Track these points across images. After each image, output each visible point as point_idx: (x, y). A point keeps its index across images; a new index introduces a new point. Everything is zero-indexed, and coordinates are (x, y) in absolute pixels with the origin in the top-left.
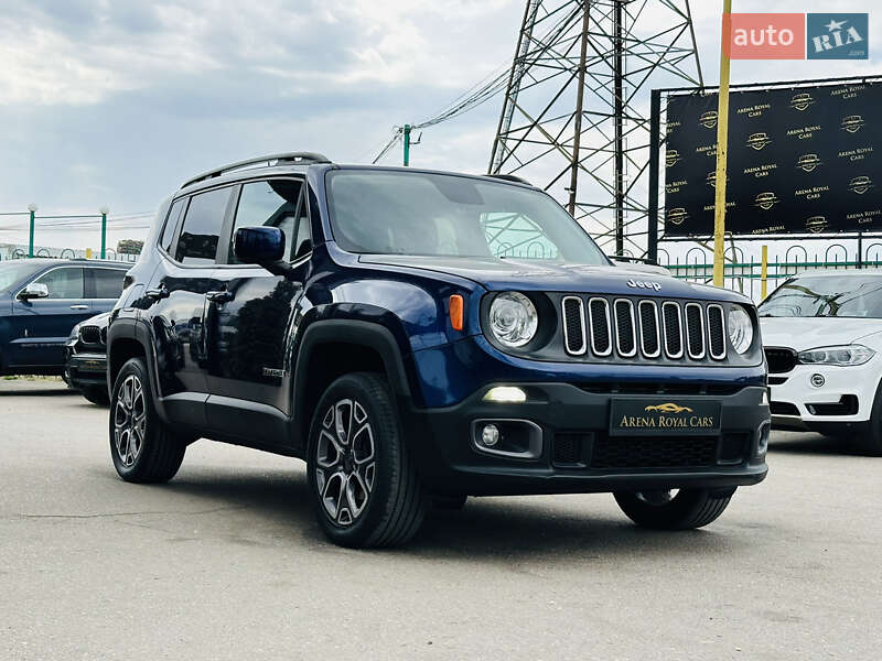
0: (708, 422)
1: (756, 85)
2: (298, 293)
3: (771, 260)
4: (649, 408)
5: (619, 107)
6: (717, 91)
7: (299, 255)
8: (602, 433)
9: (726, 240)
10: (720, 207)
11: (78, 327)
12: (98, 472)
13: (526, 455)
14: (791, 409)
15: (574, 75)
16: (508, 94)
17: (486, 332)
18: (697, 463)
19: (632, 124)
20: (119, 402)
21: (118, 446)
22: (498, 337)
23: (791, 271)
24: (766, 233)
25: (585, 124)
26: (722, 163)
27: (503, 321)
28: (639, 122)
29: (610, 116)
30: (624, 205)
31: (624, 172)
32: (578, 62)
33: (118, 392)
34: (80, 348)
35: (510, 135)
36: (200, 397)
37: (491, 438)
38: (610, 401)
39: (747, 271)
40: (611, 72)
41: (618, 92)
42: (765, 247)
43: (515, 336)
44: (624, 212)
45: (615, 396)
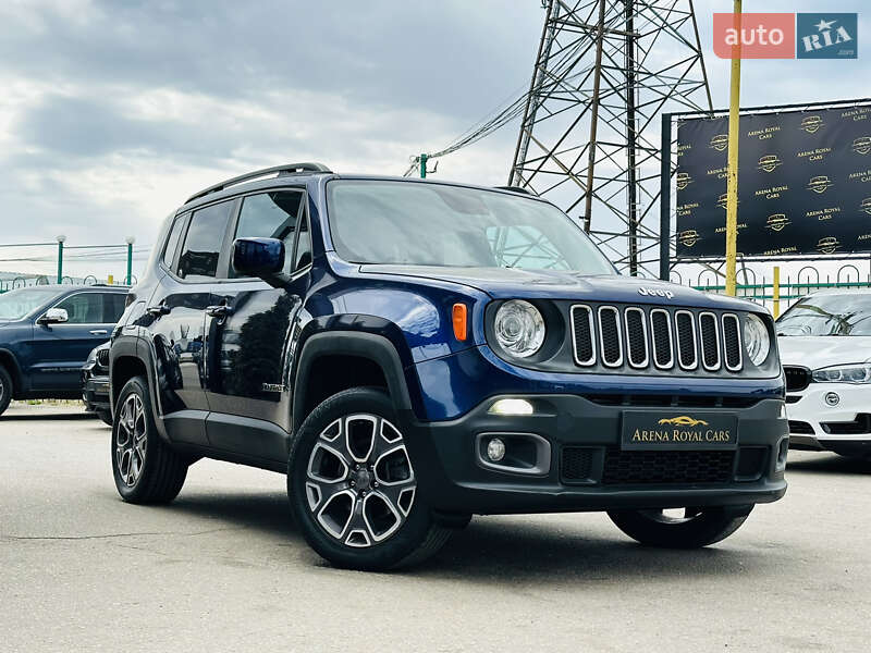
0: (725, 437)
1: (767, 108)
2: (297, 305)
3: (783, 281)
4: (663, 421)
5: (632, 137)
6: (727, 114)
7: (300, 267)
8: (613, 449)
9: (738, 261)
10: (731, 229)
11: (95, 351)
12: (101, 494)
13: (534, 470)
14: (806, 428)
15: (588, 107)
16: (523, 126)
17: (491, 342)
18: (713, 480)
19: (644, 154)
20: (121, 421)
21: (120, 465)
22: (503, 347)
23: (803, 292)
24: (778, 254)
25: (599, 155)
26: (732, 185)
27: (508, 331)
28: (651, 151)
29: (623, 146)
30: (638, 233)
31: (637, 201)
32: (591, 94)
33: (120, 411)
34: (97, 371)
35: (525, 166)
36: (201, 415)
37: (496, 453)
38: (621, 414)
39: (759, 292)
40: (623, 104)
41: (631, 124)
42: (777, 269)
43: (522, 346)
44: (638, 239)
45: (626, 409)
